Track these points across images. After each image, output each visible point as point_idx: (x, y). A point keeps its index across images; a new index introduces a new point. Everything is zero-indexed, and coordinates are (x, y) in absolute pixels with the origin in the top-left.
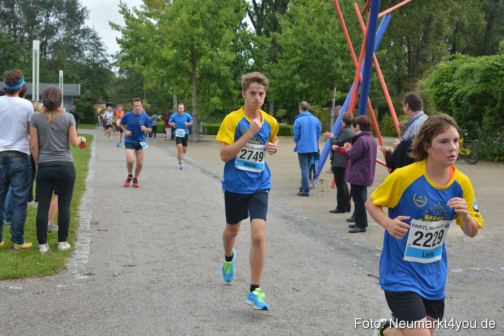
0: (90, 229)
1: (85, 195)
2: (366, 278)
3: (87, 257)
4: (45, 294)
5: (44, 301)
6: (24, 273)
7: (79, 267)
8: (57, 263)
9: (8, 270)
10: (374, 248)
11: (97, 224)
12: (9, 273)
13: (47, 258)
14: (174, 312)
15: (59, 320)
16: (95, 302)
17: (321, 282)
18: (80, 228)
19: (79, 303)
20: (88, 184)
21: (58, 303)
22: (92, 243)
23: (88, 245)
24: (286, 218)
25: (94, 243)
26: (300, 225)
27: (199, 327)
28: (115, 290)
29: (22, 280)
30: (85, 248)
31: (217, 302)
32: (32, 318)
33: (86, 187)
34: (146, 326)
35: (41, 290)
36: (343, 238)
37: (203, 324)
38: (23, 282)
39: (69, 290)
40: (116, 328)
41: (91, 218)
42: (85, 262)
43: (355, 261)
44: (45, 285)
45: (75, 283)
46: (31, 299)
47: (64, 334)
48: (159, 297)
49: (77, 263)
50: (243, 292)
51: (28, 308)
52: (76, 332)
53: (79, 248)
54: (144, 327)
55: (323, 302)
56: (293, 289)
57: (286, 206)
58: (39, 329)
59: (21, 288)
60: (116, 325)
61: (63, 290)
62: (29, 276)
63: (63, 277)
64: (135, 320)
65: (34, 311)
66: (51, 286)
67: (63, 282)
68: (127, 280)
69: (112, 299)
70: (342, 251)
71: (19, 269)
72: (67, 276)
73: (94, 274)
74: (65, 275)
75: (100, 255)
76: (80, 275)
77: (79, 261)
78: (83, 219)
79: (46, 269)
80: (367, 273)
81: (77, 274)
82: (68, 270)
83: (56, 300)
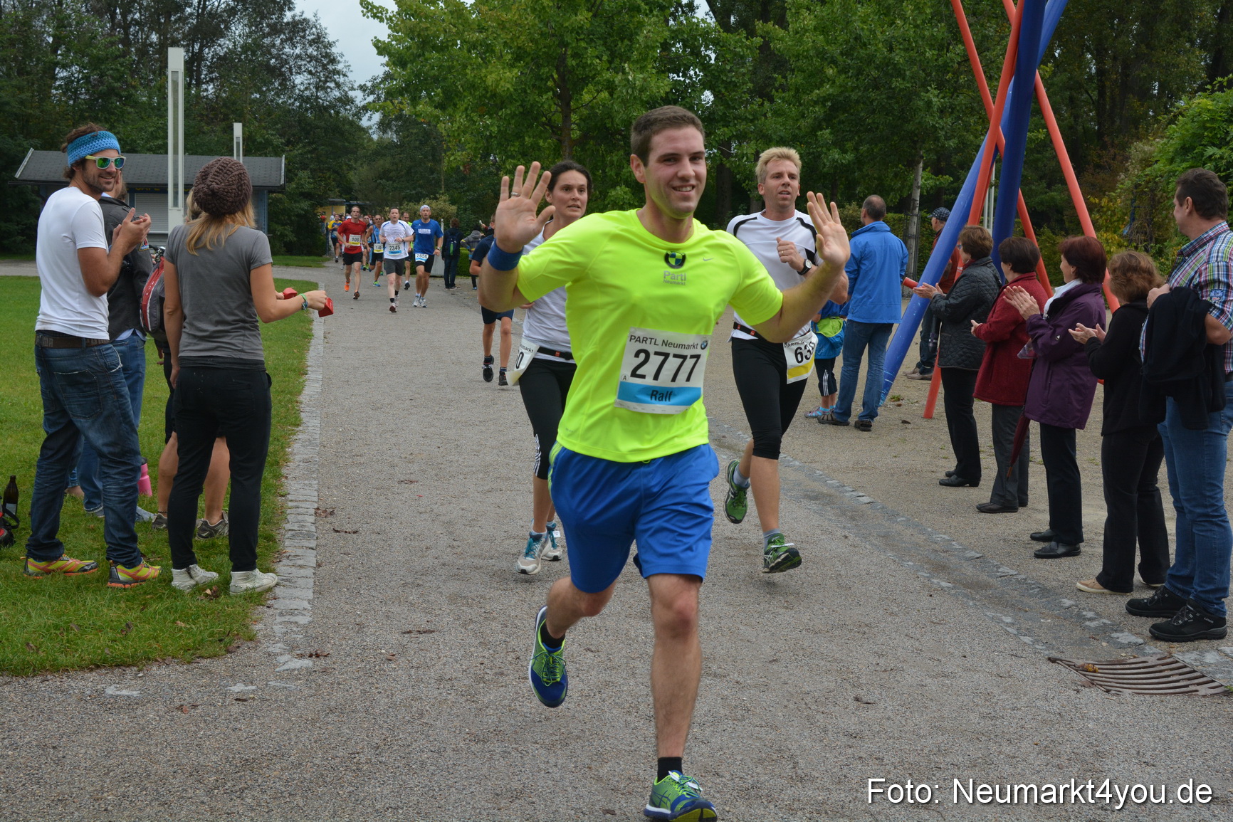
0: (313, 529)
1: (300, 436)
2: (1044, 667)
3: (308, 607)
4: (199, 710)
5: (195, 732)
6: (145, 652)
7: (286, 633)
8: (231, 624)
9: (103, 643)
10: (1054, 583)
11: (332, 513)
12: (107, 651)
13: (203, 608)
14: (542, 766)
15: (237, 788)
16: (331, 734)
17: (930, 680)
18: (288, 526)
19: (290, 739)
20: (308, 409)
21: (233, 737)
22: (319, 566)
23: (309, 572)
24: (815, 498)
25: (325, 568)
26: (852, 518)
27: (612, 812)
28: (384, 701)
29: (140, 671)
30: (301, 582)
32: (163, 779)
33: (303, 415)
34: (469, 808)
35: (188, 700)
36: (969, 554)
37: (623, 801)
38: (141, 675)
39: (263, 700)
41: (316, 499)
42: (303, 620)
43: (1008, 620)
44: (199, 686)
45: (276, 680)
46: (163, 725)
48: (500, 721)
49: (281, 623)
50: (723, 706)
51: (153, 750)
53: (286, 580)
54: (464, 811)
55: (940, 739)
56: (857, 699)
57: (814, 465)
59: (135, 693)
60: (388, 805)
61: (245, 700)
62: (157, 661)
63: (246, 662)
64: (440, 790)
65: (169, 761)
66: (214, 686)
67: (247, 676)
68: (412, 673)
69: (377, 727)
70: (972, 592)
71: (133, 641)
72: (255, 660)
73: (325, 654)
74: (251, 658)
75: (340, 600)
76: (290, 656)
77: (287, 618)
78: (296, 501)
79: (202, 640)
80: (1047, 652)
81: (281, 654)
82: (260, 642)
83: (228, 727)
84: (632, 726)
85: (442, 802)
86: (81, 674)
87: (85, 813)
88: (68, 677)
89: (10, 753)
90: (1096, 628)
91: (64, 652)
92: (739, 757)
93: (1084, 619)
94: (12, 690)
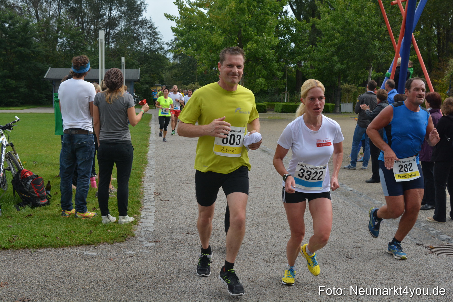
0: (154, 199)
1: (148, 168)
2: (415, 247)
3: (153, 225)
4: (116, 260)
5: (115, 267)
6: (97, 240)
7: (145, 234)
8: (126, 231)
9: (82, 237)
11: (160, 194)
12: (84, 240)
13: (117, 226)
15: (130, 285)
16: (162, 268)
18: (145, 198)
19: (148, 269)
20: (150, 158)
21: (129, 268)
22: (156, 212)
23: (153, 214)
25: (158, 212)
26: (346, 196)
27: (261, 294)
28: (180, 257)
29: (95, 246)
30: (150, 217)
31: (275, 269)
32: (105, 282)
33: (148, 160)
35: (112, 256)
37: (264, 290)
38: (96, 248)
39: (138, 256)
40: (183, 293)
41: (154, 189)
42: (151, 230)
44: (116, 252)
45: (142, 250)
46: (104, 264)
47: (136, 298)
48: (221, 264)
49: (144, 231)
51: (101, 273)
52: (146, 297)
53: (145, 217)
56: (347, 257)
58: (113, 293)
59: (94, 254)
60: (182, 291)
61: (132, 256)
62: (101, 243)
63: (132, 244)
64: (200, 286)
65: (107, 276)
66: (121, 252)
67: (132, 248)
68: (190, 248)
69: (178, 265)
70: (389, 221)
71: (93, 236)
72: (135, 243)
73: (159, 241)
74: (133, 242)
75: (164, 223)
76: (147, 242)
77: (145, 229)
78: (147, 190)
79: (117, 236)
80: (416, 242)
81: (144, 241)
82: (137, 237)
83: (126, 265)
84: (267, 265)
85: (201, 290)
86: (75, 247)
87: (79, 292)
88: (71, 248)
89: (52, 273)
90: (434, 233)
91: (69, 240)
92: (305, 276)
93: (430, 230)
94: (52, 253)
